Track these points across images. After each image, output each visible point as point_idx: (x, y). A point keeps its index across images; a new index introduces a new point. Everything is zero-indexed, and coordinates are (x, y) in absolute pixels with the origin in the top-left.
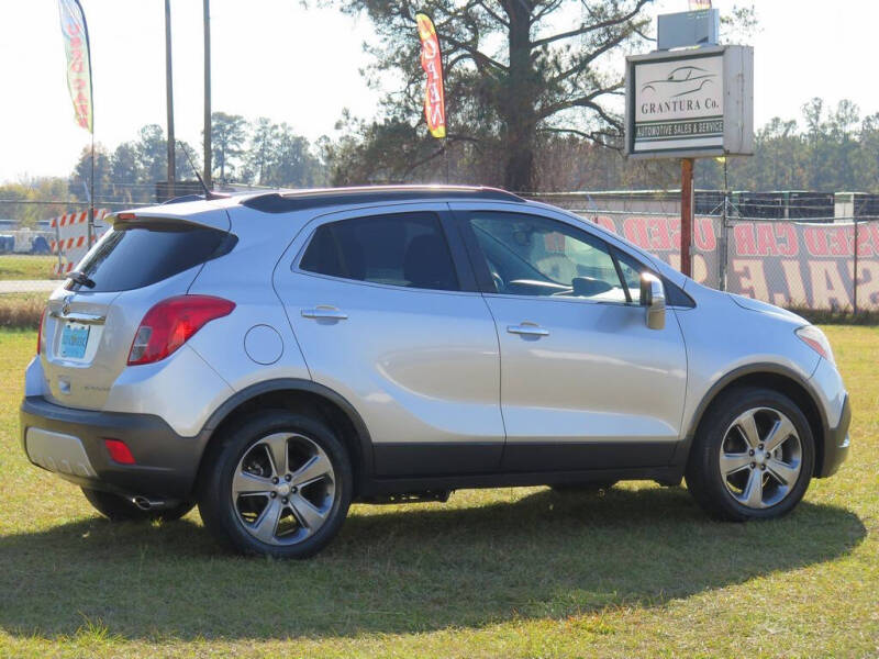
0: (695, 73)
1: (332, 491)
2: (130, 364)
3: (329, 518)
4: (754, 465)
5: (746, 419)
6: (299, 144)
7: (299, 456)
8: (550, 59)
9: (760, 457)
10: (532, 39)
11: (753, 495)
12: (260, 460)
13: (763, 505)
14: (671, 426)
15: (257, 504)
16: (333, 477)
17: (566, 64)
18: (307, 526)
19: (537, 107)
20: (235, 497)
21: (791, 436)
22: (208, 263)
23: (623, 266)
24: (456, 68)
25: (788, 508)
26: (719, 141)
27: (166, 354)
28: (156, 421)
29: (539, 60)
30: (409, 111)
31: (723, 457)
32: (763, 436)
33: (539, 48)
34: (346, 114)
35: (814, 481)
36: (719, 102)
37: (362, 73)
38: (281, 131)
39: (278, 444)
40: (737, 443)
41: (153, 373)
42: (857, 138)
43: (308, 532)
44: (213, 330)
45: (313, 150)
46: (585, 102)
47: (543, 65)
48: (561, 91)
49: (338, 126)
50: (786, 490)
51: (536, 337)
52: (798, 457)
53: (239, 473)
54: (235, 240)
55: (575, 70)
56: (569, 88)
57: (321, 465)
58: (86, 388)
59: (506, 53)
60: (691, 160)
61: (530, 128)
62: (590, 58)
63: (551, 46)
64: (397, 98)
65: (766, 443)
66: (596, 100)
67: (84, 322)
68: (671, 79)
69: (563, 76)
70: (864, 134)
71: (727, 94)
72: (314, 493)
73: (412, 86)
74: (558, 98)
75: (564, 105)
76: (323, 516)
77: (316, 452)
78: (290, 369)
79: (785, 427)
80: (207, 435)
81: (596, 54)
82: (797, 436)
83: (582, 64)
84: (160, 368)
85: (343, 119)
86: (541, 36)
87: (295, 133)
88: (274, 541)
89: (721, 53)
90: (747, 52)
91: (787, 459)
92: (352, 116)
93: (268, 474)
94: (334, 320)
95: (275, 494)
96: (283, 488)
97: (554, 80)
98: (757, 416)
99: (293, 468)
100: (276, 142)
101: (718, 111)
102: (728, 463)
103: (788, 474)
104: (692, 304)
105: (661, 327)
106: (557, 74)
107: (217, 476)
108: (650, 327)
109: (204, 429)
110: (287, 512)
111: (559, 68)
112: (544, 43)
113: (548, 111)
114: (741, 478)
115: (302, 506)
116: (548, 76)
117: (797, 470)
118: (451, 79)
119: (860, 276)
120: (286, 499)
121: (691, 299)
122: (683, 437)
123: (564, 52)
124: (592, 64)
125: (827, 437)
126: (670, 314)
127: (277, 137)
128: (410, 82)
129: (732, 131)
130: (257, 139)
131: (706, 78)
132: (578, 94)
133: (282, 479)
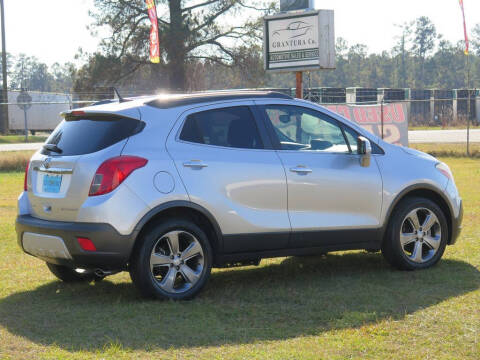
0: (302, 25)
1: (202, 262)
2: (90, 195)
3: (201, 276)
4: (417, 239)
5: (413, 214)
6: (42, 68)
7: (184, 243)
8: (193, 18)
9: (420, 235)
10: (182, 8)
11: (417, 256)
12: (164, 247)
13: (423, 261)
14: (374, 220)
15: (162, 271)
16: (202, 254)
17: (201, 21)
18: (189, 281)
19: (187, 44)
20: (152, 267)
21: (436, 223)
22: (130, 138)
23: (346, 133)
24: (141, 24)
25: (435, 262)
26: (316, 62)
27: (111, 190)
28: (107, 226)
29: (186, 19)
30: (116, 49)
31: (402, 236)
32: (421, 223)
33: (186, 12)
34: (81, 50)
35: (447, 247)
36: (316, 41)
37: (88, 28)
38: (32, 60)
39: (173, 236)
40: (409, 228)
41: (105, 200)
42: (347, 58)
43: (189, 286)
44: (137, 175)
45: (50, 71)
46: (212, 41)
47: (188, 22)
48: (199, 35)
49: (76, 57)
50: (433, 252)
51: (305, 173)
52: (439, 234)
53: (153, 254)
54: (144, 124)
55: (206, 24)
56: (203, 34)
57: (196, 247)
58: (62, 209)
59: (168, 16)
60: (301, 72)
61: (183, 56)
62: (214, 17)
63: (193, 11)
64: (108, 41)
65: (423, 227)
66: (218, 40)
67: (57, 172)
68: (289, 29)
69: (200, 27)
70: (350, 55)
71: (320, 36)
72: (192, 263)
73: (116, 35)
74: (198, 40)
75: (202, 43)
76: (198, 276)
77: (193, 240)
78: (178, 195)
79: (432, 218)
80: (136, 233)
81: (218, 14)
82: (438, 223)
83: (210, 20)
84: (108, 198)
85: (79, 53)
86: (187, 6)
87: (40, 61)
88: (173, 291)
89: (316, 14)
90: (330, 13)
91: (433, 235)
92: (84, 52)
93: (168, 254)
94: (201, 167)
95: (172, 265)
96: (177, 261)
97: (195, 30)
98: (418, 213)
99: (181, 250)
100: (29, 67)
101: (314, 46)
102: (404, 239)
103: (434, 243)
104: (383, 153)
105: (368, 165)
106: (196, 26)
107: (142, 256)
108: (363, 165)
109: (134, 230)
110: (179, 274)
111: (198, 23)
112: (189, 9)
113: (192, 47)
114: (410, 247)
115: (187, 271)
116: (192, 28)
117: (439, 240)
118: (137, 30)
119: (385, 133)
120: (178, 267)
121: (382, 150)
122: (381, 225)
123: (200, 14)
124: (215, 20)
125: (453, 223)
126: (373, 159)
127: (29, 64)
128: (115, 32)
129: (324, 56)
130: (19, 66)
131: (308, 28)
132: (209, 37)
133: (176, 256)
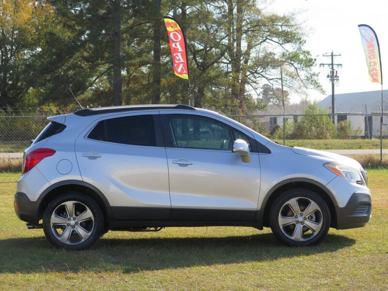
3: (91, 235)
4: (298, 222)
5: (293, 202)
9: (301, 219)
11: (297, 236)
13: (302, 240)
14: (254, 203)
16: (93, 219)
18: (82, 237)
20: (52, 224)
21: (317, 210)
28: (24, 195)
31: (280, 218)
32: (302, 210)
43: (83, 240)
50: (314, 234)
51: (186, 165)
52: (321, 220)
53: (53, 216)
54: (65, 126)
57: (88, 214)
65: (304, 213)
77: (86, 209)
79: (313, 207)
80: (40, 201)
82: (320, 210)
88: (69, 243)
91: (317, 221)
93: (66, 217)
94: (95, 158)
95: (69, 225)
96: (72, 222)
98: (299, 201)
102: (283, 221)
104: (269, 152)
105: (249, 161)
108: (244, 161)
109: (39, 198)
110: (74, 231)
115: (80, 230)
117: (320, 225)
120: (73, 227)
121: (268, 149)
122: (259, 208)
125: (338, 211)
133: (72, 219)
